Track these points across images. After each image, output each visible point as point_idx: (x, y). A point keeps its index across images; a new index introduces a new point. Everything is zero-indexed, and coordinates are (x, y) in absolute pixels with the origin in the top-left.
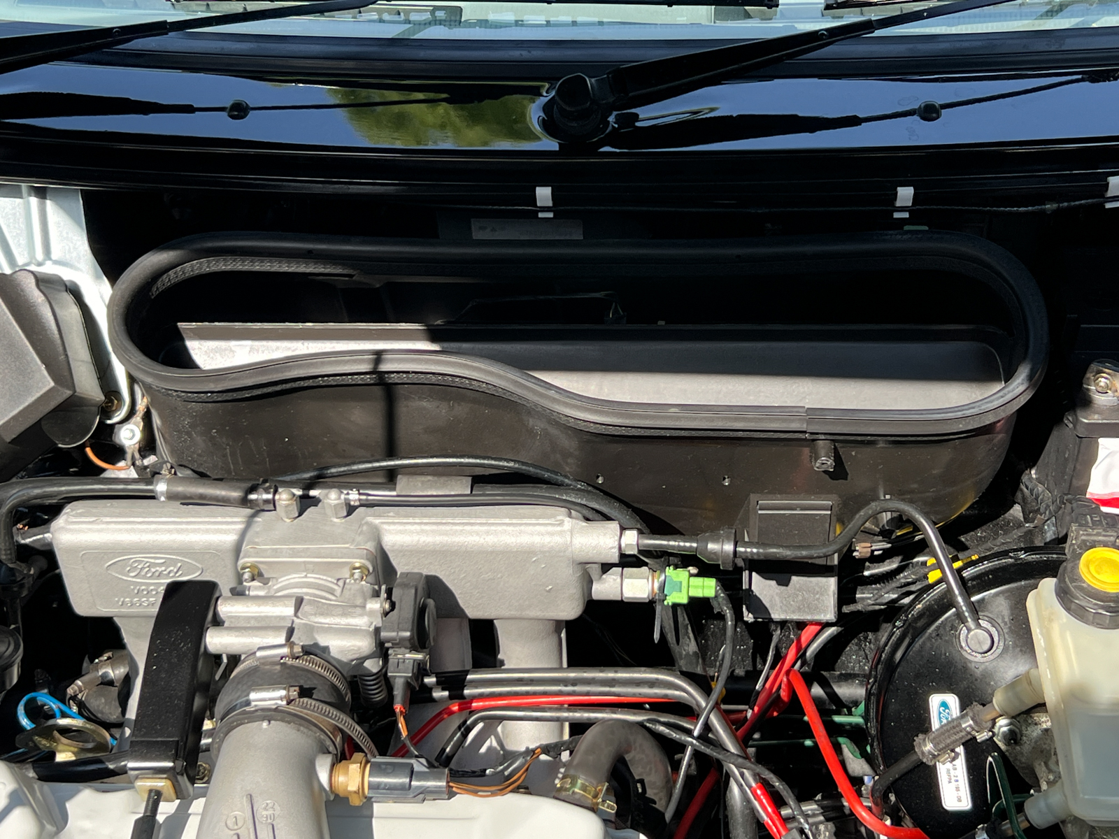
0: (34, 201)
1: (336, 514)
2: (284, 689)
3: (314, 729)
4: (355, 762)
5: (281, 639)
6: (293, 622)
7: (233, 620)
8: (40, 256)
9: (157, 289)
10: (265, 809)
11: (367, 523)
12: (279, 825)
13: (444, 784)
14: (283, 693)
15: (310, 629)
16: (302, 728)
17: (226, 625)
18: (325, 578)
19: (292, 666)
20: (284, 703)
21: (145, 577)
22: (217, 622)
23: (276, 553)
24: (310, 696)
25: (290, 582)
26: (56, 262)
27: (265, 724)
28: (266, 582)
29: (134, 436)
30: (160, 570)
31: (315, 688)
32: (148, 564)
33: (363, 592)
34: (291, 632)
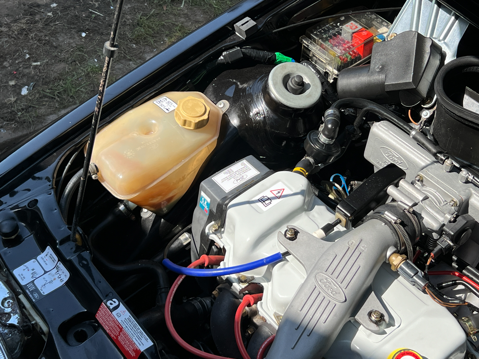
0: (453, 18)
1: (461, 179)
2: (397, 218)
3: (397, 237)
4: (401, 257)
5: (410, 205)
6: (419, 202)
7: (402, 188)
8: (441, 38)
9: (467, 70)
10: (363, 247)
11: (469, 190)
12: (363, 254)
13: (423, 285)
14: (396, 218)
15: (423, 208)
16: (394, 234)
17: (398, 188)
18: (441, 197)
19: (406, 214)
20: (394, 222)
21: (389, 158)
22: (397, 185)
23: (432, 178)
24: (404, 227)
25: (429, 190)
26: (445, 43)
27: (383, 224)
28: (423, 185)
30: (395, 159)
31: (407, 226)
32: (393, 155)
33: (450, 211)
34: (415, 204)
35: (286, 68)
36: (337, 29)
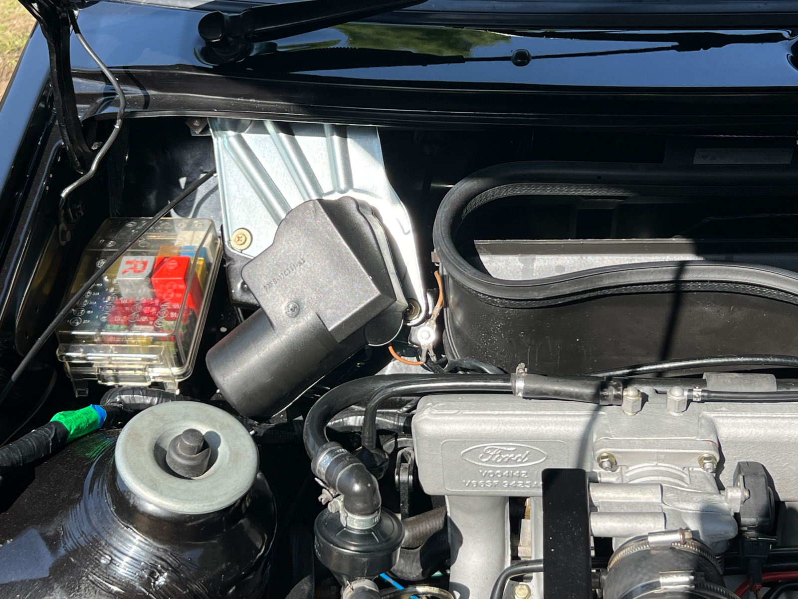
0: (336, 139)
1: (678, 409)
2: (692, 574)
6: (663, 508)
7: (605, 505)
8: (343, 186)
9: (466, 211)
11: (703, 417)
14: (691, 577)
15: (678, 514)
17: (600, 510)
19: (681, 550)
20: (692, 587)
22: (594, 508)
23: (630, 444)
25: (643, 470)
26: (359, 190)
28: (615, 469)
29: (430, 336)
30: (510, 456)
32: (500, 451)
34: (665, 517)
35: (141, 436)
36: (112, 290)
